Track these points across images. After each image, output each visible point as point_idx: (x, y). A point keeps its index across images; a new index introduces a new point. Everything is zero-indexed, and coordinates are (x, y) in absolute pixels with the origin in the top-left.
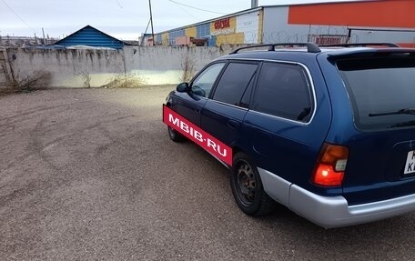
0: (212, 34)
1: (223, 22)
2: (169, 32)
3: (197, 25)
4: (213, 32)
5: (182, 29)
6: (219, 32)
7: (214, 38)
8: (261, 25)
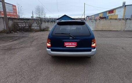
0: (107, 15)
1: (111, 11)
2: (94, 15)
3: (103, 13)
4: (108, 15)
5: (98, 14)
6: (110, 15)
7: (108, 16)
8: (125, 12)
